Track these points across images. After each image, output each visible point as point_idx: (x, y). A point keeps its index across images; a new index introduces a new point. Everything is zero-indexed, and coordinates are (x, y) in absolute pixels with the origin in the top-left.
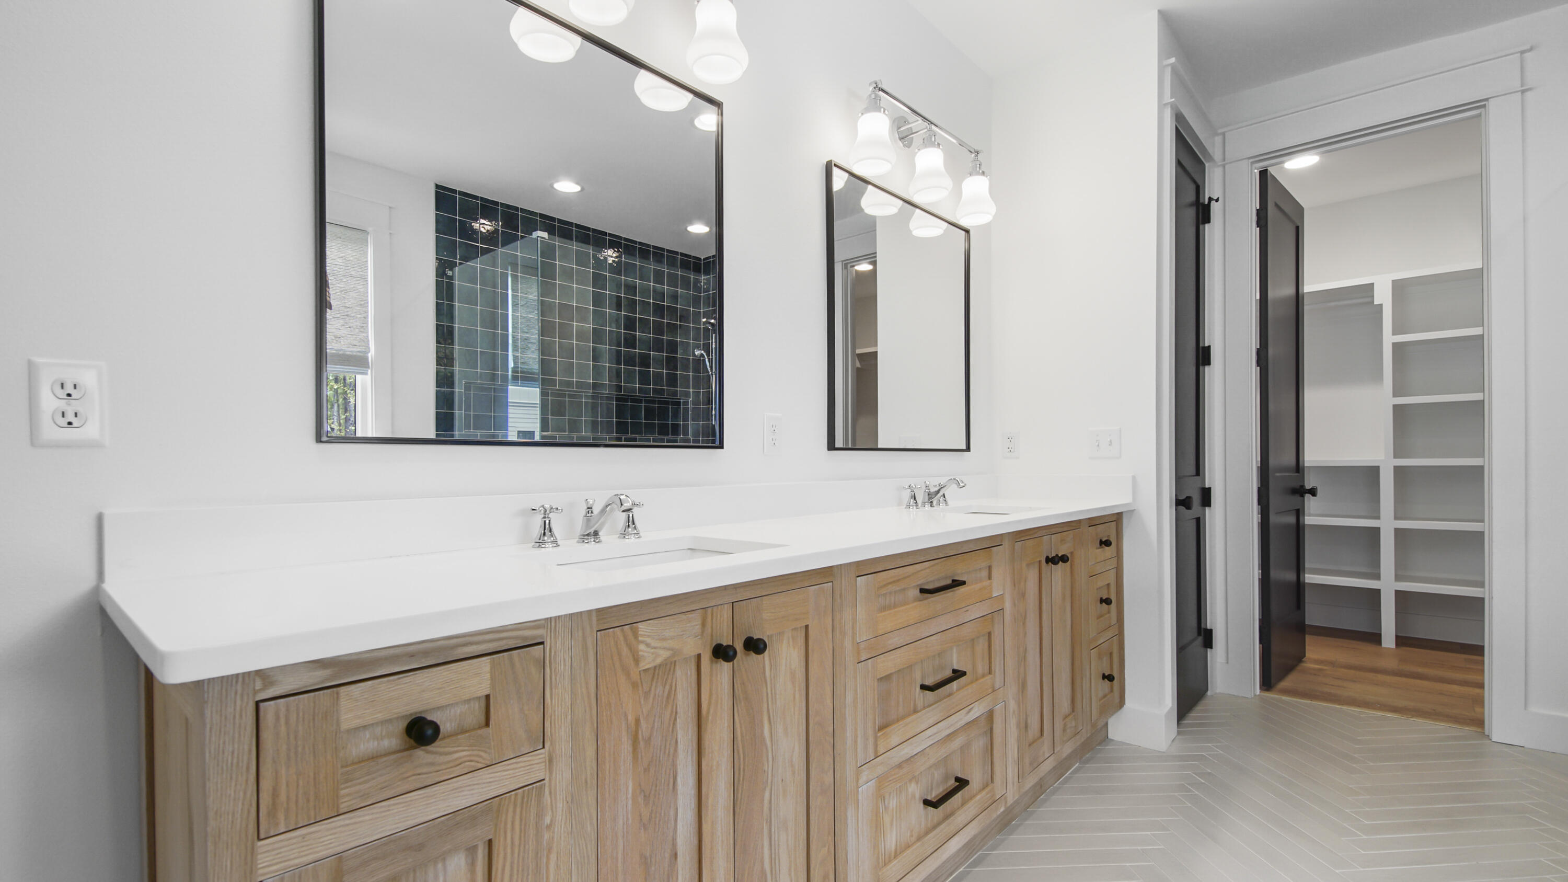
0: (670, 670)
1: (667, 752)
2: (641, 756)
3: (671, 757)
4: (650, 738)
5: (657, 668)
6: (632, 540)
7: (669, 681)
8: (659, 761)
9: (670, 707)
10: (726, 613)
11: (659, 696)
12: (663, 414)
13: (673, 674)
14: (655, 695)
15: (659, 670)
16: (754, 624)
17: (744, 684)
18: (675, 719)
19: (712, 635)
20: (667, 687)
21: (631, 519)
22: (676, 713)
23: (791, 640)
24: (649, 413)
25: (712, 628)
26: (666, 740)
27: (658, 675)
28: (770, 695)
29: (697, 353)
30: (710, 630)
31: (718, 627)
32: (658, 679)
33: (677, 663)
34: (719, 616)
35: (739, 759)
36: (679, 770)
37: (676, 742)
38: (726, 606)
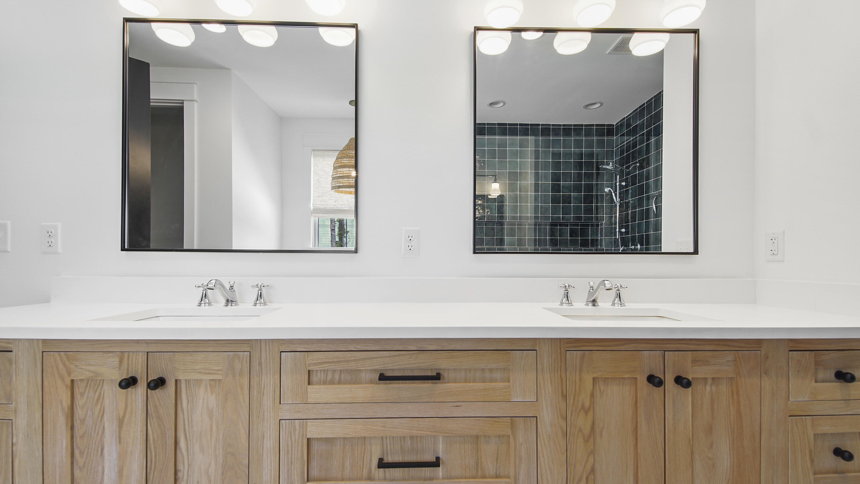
0: (99, 384)
1: (97, 431)
2: (78, 428)
3: (100, 435)
4: (84, 420)
5: (90, 381)
6: (257, 307)
7: (98, 391)
8: (91, 435)
9: (99, 407)
10: (141, 358)
11: (91, 397)
12: (584, 232)
13: (102, 388)
14: (88, 396)
15: (91, 382)
16: (166, 370)
17: (156, 407)
18: (103, 414)
19: (128, 370)
20: (97, 394)
21: (259, 294)
22: (104, 411)
23: (209, 389)
24: (573, 233)
25: (128, 365)
26: (96, 425)
27: (90, 385)
28: (186, 421)
29: (607, 190)
30: (126, 367)
31: (134, 366)
32: (90, 387)
33: (105, 382)
34: (134, 359)
35: (151, 454)
36: (105, 445)
37: (104, 428)
38: (141, 353)
